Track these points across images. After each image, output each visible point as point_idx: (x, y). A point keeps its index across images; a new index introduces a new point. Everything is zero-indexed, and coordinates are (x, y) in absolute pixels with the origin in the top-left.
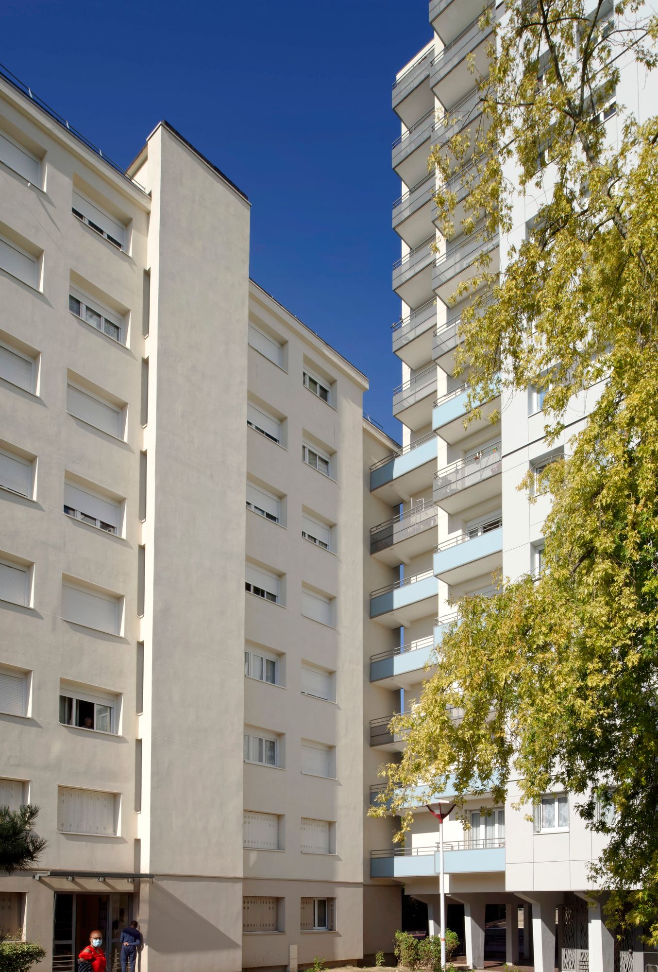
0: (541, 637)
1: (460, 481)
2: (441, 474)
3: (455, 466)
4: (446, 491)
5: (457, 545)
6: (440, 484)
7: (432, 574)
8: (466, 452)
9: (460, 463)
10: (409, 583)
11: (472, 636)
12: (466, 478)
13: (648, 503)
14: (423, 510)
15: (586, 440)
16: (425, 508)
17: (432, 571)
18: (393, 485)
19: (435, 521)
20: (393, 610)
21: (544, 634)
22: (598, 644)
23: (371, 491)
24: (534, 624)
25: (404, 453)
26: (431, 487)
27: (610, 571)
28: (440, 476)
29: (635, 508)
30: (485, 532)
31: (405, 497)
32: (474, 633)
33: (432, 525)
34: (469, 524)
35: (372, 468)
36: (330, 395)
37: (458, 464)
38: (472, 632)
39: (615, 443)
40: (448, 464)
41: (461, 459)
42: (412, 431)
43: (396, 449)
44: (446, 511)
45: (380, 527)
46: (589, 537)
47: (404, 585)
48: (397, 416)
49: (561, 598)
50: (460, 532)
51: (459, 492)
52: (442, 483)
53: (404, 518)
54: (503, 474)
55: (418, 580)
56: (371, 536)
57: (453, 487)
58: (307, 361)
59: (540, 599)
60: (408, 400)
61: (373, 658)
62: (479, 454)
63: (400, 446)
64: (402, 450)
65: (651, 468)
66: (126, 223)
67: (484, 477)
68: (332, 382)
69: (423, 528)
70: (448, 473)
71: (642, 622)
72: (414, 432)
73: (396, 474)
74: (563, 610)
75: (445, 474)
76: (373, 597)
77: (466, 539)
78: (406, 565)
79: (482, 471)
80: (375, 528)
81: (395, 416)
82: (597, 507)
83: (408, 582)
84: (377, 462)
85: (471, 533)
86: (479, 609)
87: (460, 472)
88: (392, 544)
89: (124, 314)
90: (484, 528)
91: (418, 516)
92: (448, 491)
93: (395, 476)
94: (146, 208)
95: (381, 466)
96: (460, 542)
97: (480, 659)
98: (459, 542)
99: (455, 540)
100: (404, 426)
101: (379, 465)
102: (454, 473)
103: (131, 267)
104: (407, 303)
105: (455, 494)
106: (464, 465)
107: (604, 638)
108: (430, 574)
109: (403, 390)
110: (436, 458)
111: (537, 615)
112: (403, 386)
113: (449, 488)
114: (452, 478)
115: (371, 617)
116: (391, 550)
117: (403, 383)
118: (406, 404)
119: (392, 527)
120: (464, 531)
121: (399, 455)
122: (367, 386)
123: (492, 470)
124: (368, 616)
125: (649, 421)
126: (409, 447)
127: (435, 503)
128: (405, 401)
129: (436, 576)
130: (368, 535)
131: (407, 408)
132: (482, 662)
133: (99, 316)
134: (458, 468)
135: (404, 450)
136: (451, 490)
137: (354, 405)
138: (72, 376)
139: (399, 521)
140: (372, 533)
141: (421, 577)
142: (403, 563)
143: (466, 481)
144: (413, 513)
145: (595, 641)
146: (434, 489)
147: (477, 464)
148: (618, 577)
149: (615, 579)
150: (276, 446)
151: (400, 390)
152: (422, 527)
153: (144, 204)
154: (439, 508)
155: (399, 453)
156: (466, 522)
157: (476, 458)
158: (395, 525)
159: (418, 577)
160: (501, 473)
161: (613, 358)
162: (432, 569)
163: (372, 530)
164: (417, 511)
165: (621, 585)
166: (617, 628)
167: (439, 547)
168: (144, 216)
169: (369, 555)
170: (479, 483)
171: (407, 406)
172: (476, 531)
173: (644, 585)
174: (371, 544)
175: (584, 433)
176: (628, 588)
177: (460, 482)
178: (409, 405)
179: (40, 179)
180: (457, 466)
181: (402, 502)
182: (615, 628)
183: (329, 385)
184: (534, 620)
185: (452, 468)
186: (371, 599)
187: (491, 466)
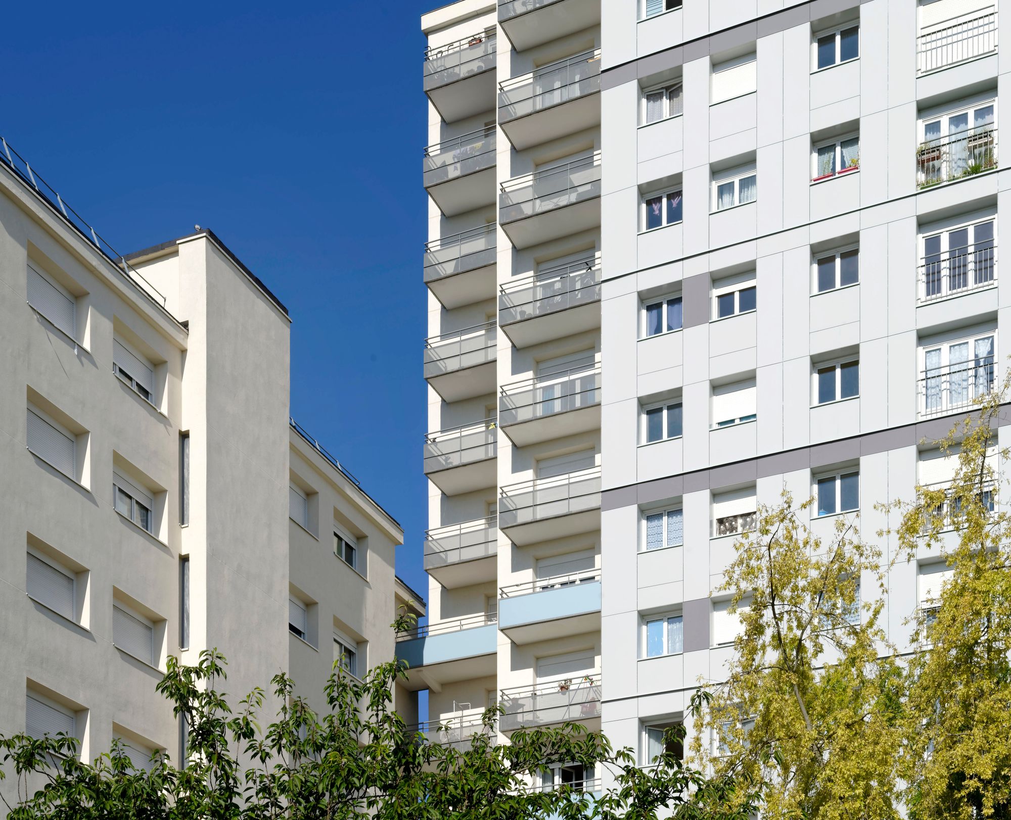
18: (421, 671)
31: (434, 686)
36: (356, 556)
42: (444, 587)
58: (338, 516)
60: (448, 553)
66: (157, 365)
68: (361, 538)
70: (522, 695)
89: (158, 493)
93: (426, 661)
94: (181, 345)
100: (430, 577)
103: (166, 428)
104: (434, 388)
110: (495, 654)
122: (402, 541)
128: (442, 554)
133: (130, 497)
138: (118, 594)
150: (300, 642)
153: (181, 341)
168: (178, 355)
171: (446, 563)
178: (450, 562)
179: (79, 328)
181: (427, 689)
183: (355, 541)
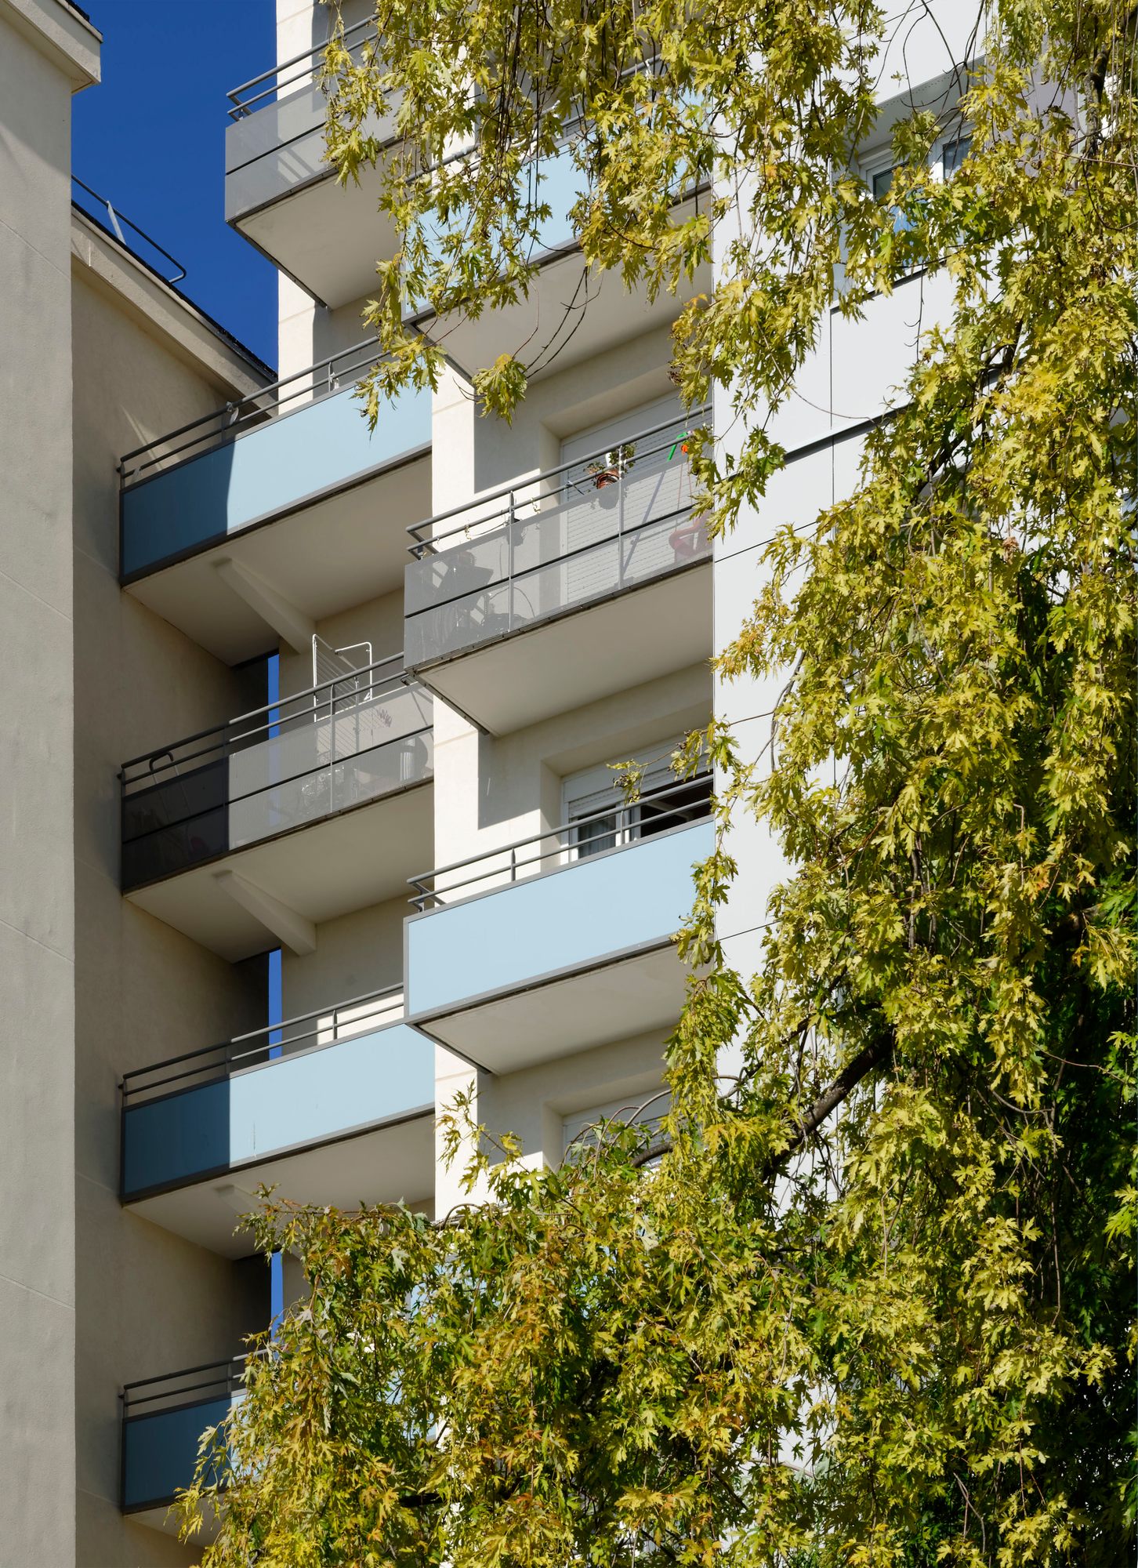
0: (649, 1415)
1: (535, 579)
2: (446, 538)
3: (504, 503)
4: (469, 619)
5: (515, 883)
6: (437, 582)
7: (399, 1014)
8: (562, 439)
9: (535, 490)
10: (310, 1041)
11: (336, 1396)
12: (563, 567)
13: (1080, 861)
14: (369, 697)
15: (851, 549)
16: (378, 688)
17: (398, 999)
18: (224, 562)
19: (422, 755)
20: (225, 1170)
21: (664, 1400)
22: (889, 1461)
23: (125, 579)
24: (622, 1356)
25: (283, 409)
26: (391, 593)
27: (937, 1140)
28: (440, 546)
29: (1016, 883)
30: (647, 830)
31: (287, 623)
32: (346, 1382)
33: (407, 776)
34: (578, 787)
35: (129, 466)
37: (520, 496)
38: (335, 1378)
39: (972, 574)
40: (478, 488)
41: (536, 473)
42: (320, 303)
43: (248, 388)
44: (466, 716)
45: (164, 760)
46: (867, 981)
47: (288, 1049)
48: (245, 226)
49: (741, 1247)
50: (531, 823)
51: (521, 632)
52: (446, 579)
53: (284, 727)
54: (718, 568)
55: (342, 1032)
56: (125, 800)
57: (499, 600)
59: (650, 1242)
60: (296, 147)
61: (135, 1394)
62: (615, 458)
63: (265, 372)
64: (274, 394)
65: (1099, 710)
67: (639, 571)
69: (366, 783)
70: (475, 533)
71: (1046, 1375)
72: (331, 311)
73: (240, 512)
74: (740, 1298)
75: (461, 539)
76: (133, 1100)
77: (564, 858)
78: (295, 955)
79: (628, 542)
80: (144, 767)
81: (234, 222)
82: (884, 855)
83: (303, 1040)
84: (152, 439)
85: (584, 831)
86: (379, 1270)
87: (531, 534)
88: (222, 850)
90: (646, 811)
91: (345, 725)
92: (477, 616)
93: (236, 519)
95: (175, 460)
96: (535, 868)
97: (369, 1502)
98: (521, 873)
99: (505, 860)
100: (284, 281)
101: (164, 457)
102: (502, 540)
105: (506, 638)
106: (552, 503)
107: (911, 1436)
108: (386, 1011)
109: (282, 94)
110: (426, 453)
111: (636, 1316)
112: (282, 77)
113: (481, 603)
114: (493, 561)
115: (126, 1197)
116: (218, 876)
117: (281, 60)
118: (293, 168)
119: (223, 765)
120: (550, 817)
121: (264, 417)
122: (93, 66)
123: (674, 540)
124: (106, 1193)
125: (1096, 500)
126: (308, 381)
127: (416, 672)
128: (283, 154)
129: (417, 1025)
130: (109, 793)
131: (292, 193)
132: (376, 1509)
134: (522, 514)
135: (283, 393)
136: (491, 617)
137: (26, 157)
139: (263, 736)
140: (132, 789)
141: (356, 1020)
142: (277, 944)
143: (563, 579)
144: (321, 711)
145: (877, 1446)
146: (410, 605)
147: (608, 504)
148: (970, 1170)
149: (960, 1175)
151: (265, 93)
152: (364, 778)
154: (436, 700)
155: (262, 405)
156: (562, 776)
157: (602, 479)
158: (237, 761)
159: (342, 1017)
160: (709, 560)
161: (959, 192)
162: (399, 990)
163: (131, 772)
164: (336, 699)
165: (981, 1204)
166: (983, 1391)
167: (440, 882)
169: (116, 892)
170: (612, 597)
171: (294, 181)
172: (609, 823)
173: (1115, 1206)
174: (126, 842)
175: (842, 517)
176: (1011, 1223)
177: (533, 582)
178: (306, 175)
180: (513, 507)
181: (277, 646)
182: (976, 1391)
184: (621, 1336)
185: (491, 514)
186: (126, 1110)
187: (669, 523)
